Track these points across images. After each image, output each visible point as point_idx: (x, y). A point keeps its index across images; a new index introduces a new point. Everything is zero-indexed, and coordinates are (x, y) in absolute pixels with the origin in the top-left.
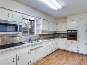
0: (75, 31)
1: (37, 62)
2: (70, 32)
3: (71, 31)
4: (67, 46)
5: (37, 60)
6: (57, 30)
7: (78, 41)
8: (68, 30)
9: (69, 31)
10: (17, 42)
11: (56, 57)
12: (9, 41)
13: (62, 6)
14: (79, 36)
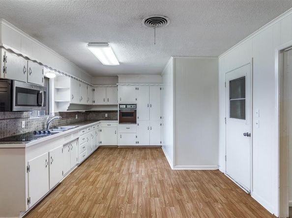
0: (133, 106)
1: (71, 174)
2: (124, 106)
3: (126, 105)
4: (119, 136)
5: (71, 169)
6: (94, 104)
7: (138, 125)
8: (120, 104)
9: (121, 106)
10: (22, 132)
11: (103, 159)
12: (8, 130)
13: (119, 62)
14: (139, 114)
